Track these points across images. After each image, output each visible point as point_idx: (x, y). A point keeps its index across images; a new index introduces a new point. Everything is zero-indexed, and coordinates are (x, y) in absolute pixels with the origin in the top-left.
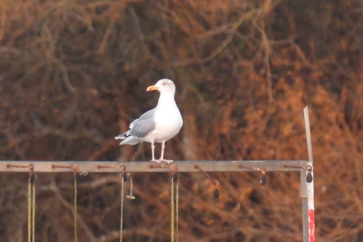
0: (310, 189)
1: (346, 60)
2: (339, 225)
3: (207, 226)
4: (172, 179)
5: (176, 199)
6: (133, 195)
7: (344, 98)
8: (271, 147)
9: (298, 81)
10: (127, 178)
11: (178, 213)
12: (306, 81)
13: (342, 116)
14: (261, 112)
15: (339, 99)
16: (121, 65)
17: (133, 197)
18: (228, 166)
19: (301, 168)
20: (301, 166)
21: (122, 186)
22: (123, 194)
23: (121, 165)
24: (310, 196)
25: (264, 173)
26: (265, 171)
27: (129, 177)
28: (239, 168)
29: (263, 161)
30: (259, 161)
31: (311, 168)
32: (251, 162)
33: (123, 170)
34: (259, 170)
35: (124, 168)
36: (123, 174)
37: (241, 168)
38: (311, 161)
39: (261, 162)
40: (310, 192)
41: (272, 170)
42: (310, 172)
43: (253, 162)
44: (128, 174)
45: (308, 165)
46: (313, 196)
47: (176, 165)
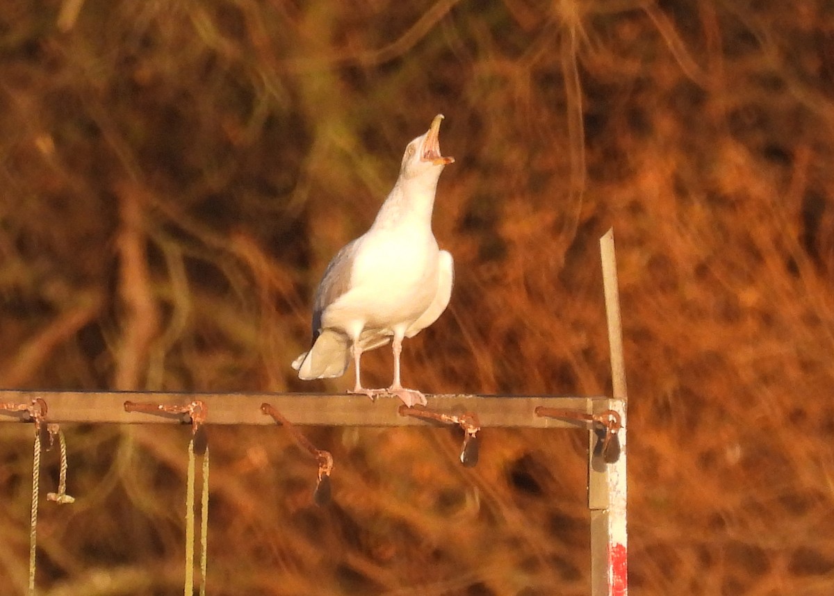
0: (614, 481)
2: (780, 564)
3: (381, 562)
4: (191, 446)
5: (202, 505)
6: (68, 492)
7: (800, 175)
8: (577, 325)
9: (665, 125)
10: (52, 438)
11: (205, 548)
12: (687, 123)
13: (792, 233)
14: (550, 217)
15: (785, 183)
16: (128, 61)
17: (70, 497)
18: (363, 409)
19: (589, 417)
20: (590, 412)
21: (35, 463)
22: (37, 488)
23: (34, 401)
24: (614, 503)
25: (472, 430)
26: (475, 426)
27: (57, 438)
28: (398, 414)
29: (471, 396)
30: (460, 395)
31: (618, 417)
32: (435, 399)
33: (39, 415)
34: (457, 422)
35: (42, 409)
36: (39, 428)
37: (404, 416)
38: (620, 399)
39: (467, 397)
40: (614, 491)
41: (497, 423)
42: (613, 431)
43: (442, 398)
44: (54, 429)
45: (611, 409)
46: (624, 504)
47: (203, 403)
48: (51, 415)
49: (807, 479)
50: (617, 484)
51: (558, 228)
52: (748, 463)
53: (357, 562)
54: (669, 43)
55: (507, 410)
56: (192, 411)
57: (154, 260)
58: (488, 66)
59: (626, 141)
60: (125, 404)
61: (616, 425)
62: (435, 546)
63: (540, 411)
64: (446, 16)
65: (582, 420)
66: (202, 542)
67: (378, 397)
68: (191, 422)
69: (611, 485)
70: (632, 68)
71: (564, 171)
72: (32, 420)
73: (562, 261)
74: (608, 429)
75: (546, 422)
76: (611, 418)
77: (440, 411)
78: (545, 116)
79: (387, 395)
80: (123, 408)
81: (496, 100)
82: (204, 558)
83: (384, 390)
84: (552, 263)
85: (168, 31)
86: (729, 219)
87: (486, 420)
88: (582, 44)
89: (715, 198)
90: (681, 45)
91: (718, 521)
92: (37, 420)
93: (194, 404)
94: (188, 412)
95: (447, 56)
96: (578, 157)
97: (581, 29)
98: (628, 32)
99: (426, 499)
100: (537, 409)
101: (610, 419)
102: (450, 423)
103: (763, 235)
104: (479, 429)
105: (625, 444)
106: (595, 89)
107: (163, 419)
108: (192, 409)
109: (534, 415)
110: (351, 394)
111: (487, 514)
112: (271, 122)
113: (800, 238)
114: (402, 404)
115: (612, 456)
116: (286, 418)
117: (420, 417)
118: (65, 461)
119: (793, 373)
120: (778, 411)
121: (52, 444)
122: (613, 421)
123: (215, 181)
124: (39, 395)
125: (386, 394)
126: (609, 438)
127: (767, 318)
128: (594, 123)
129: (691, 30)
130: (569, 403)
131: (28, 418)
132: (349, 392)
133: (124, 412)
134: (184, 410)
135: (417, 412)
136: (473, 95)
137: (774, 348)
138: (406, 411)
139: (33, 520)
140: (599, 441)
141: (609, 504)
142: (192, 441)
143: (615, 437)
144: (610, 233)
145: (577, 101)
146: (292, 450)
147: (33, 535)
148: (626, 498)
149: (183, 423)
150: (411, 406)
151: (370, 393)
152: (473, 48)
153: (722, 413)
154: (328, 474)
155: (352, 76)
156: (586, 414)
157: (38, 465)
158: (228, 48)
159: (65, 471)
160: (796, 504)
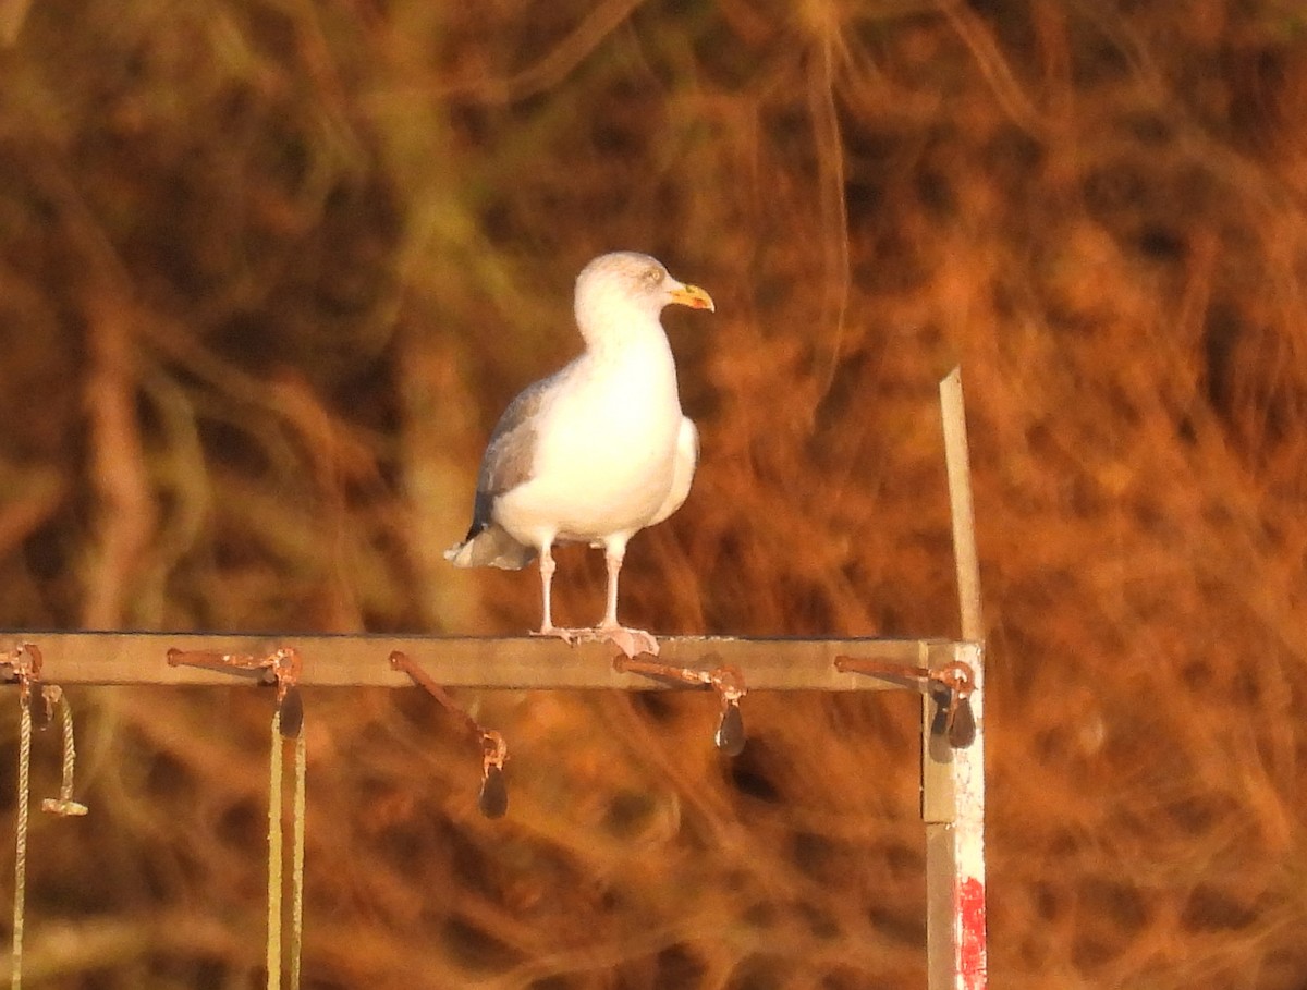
0: (964, 778)
1: (1218, 98)
4: (276, 722)
5: (294, 818)
6: (75, 799)
7: (1201, 286)
8: (837, 525)
9: (978, 197)
10: (50, 711)
11: (300, 888)
12: (1015, 196)
13: (1188, 377)
14: (789, 349)
15: (1174, 294)
16: (104, 99)
17: (79, 806)
18: (555, 660)
19: (922, 672)
20: (923, 664)
21: (22, 751)
22: (27, 791)
23: (21, 649)
24: (963, 812)
25: (732, 695)
26: (738, 688)
27: (57, 707)
28: (613, 670)
29: (731, 639)
30: (712, 638)
31: (970, 674)
32: (672, 644)
33: (29, 671)
34: (708, 681)
35: (34, 662)
36: (28, 692)
37: (621, 672)
38: (973, 642)
39: (725, 640)
40: (965, 793)
41: (772, 684)
42: (962, 696)
43: (684, 644)
44: (53, 694)
45: (957, 659)
46: (979, 814)
47: (295, 653)
48: (47, 671)
49: (1211, 775)
50: (968, 782)
51: (804, 366)
52: (1117, 749)
53: (480, 913)
54: (985, 67)
55: (789, 662)
56: (278, 666)
57: (148, 422)
58: (689, 103)
59: (915, 225)
60: (168, 653)
61: (967, 686)
62: (606, 884)
63: (842, 663)
64: (622, 28)
65: (913, 678)
66: (295, 878)
67: (579, 641)
68: (276, 683)
69: (958, 784)
70: (923, 107)
71: (813, 274)
72: (16, 680)
73: (811, 421)
74: (953, 692)
75: (851, 682)
76: (958, 673)
77: (680, 664)
78: (784, 185)
79: (595, 638)
80: (165, 659)
81: (702, 161)
82: (298, 904)
83: (589, 629)
84: (795, 425)
85: (169, 51)
86: (1082, 351)
87: (755, 678)
88: (842, 70)
89: (1060, 318)
90: (1004, 69)
91: (1065, 843)
92: (25, 680)
93: (280, 654)
94: (271, 667)
95: (623, 89)
96: (836, 251)
97: (841, 43)
98: (918, 47)
99: (592, 809)
100: (839, 659)
101: (957, 676)
102: (698, 683)
103: (1138, 377)
104: (744, 694)
105: (981, 716)
106: (863, 142)
107: (228, 679)
108: (277, 662)
109: (834, 669)
110: (536, 637)
111: (691, 835)
112: (338, 197)
113: (1200, 383)
114: (619, 653)
115: (962, 737)
116: (431, 677)
117: (646, 674)
118: (72, 747)
119: (1188, 601)
120: (1165, 664)
121: (49, 719)
122: (962, 681)
123: (245, 292)
124: (28, 639)
125: (593, 637)
126: (955, 706)
127: (1146, 514)
128: (861, 198)
129: (1021, 46)
130: (892, 649)
131: (10, 677)
132: (532, 633)
133: (167, 667)
134: (265, 663)
135: (644, 667)
136: (666, 152)
137: (1157, 562)
138: (625, 665)
139: (20, 842)
140: (939, 710)
141: (955, 814)
142: (277, 715)
143: (965, 704)
144: (955, 374)
145: (834, 161)
146: (373, 733)
147: (21, 867)
148: (982, 804)
149: (264, 684)
150: (634, 658)
151: (566, 634)
152: (665, 75)
153: (1074, 669)
154: (499, 766)
155: (468, 121)
156: (918, 668)
157: (27, 753)
158: (266, 76)
159: (71, 763)
160: (1194, 815)
